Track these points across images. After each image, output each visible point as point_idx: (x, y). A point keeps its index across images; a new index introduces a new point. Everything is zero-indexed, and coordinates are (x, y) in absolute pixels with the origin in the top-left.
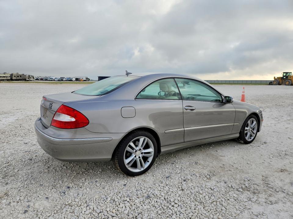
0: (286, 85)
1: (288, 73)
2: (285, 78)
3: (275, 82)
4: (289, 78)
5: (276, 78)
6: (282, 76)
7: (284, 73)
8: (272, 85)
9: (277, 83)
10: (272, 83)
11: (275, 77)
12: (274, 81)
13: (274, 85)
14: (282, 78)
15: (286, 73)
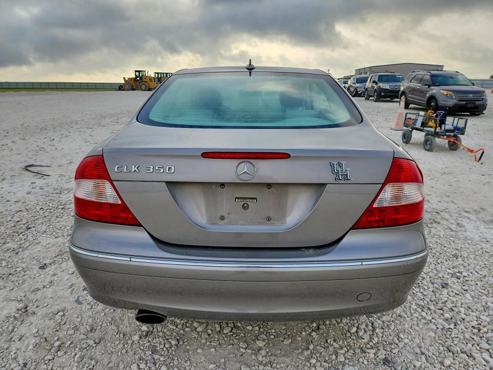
0: (142, 90)
1: (141, 71)
2: (138, 79)
3: (127, 87)
4: (144, 80)
5: (127, 79)
6: (134, 77)
7: (136, 71)
8: (123, 90)
9: (130, 88)
10: (122, 87)
11: (124, 78)
12: (125, 84)
13: (127, 90)
14: (135, 79)
15: (139, 72)
